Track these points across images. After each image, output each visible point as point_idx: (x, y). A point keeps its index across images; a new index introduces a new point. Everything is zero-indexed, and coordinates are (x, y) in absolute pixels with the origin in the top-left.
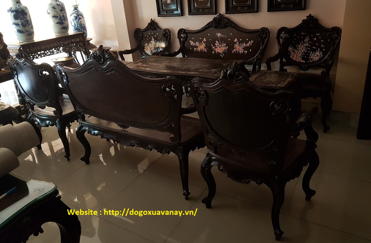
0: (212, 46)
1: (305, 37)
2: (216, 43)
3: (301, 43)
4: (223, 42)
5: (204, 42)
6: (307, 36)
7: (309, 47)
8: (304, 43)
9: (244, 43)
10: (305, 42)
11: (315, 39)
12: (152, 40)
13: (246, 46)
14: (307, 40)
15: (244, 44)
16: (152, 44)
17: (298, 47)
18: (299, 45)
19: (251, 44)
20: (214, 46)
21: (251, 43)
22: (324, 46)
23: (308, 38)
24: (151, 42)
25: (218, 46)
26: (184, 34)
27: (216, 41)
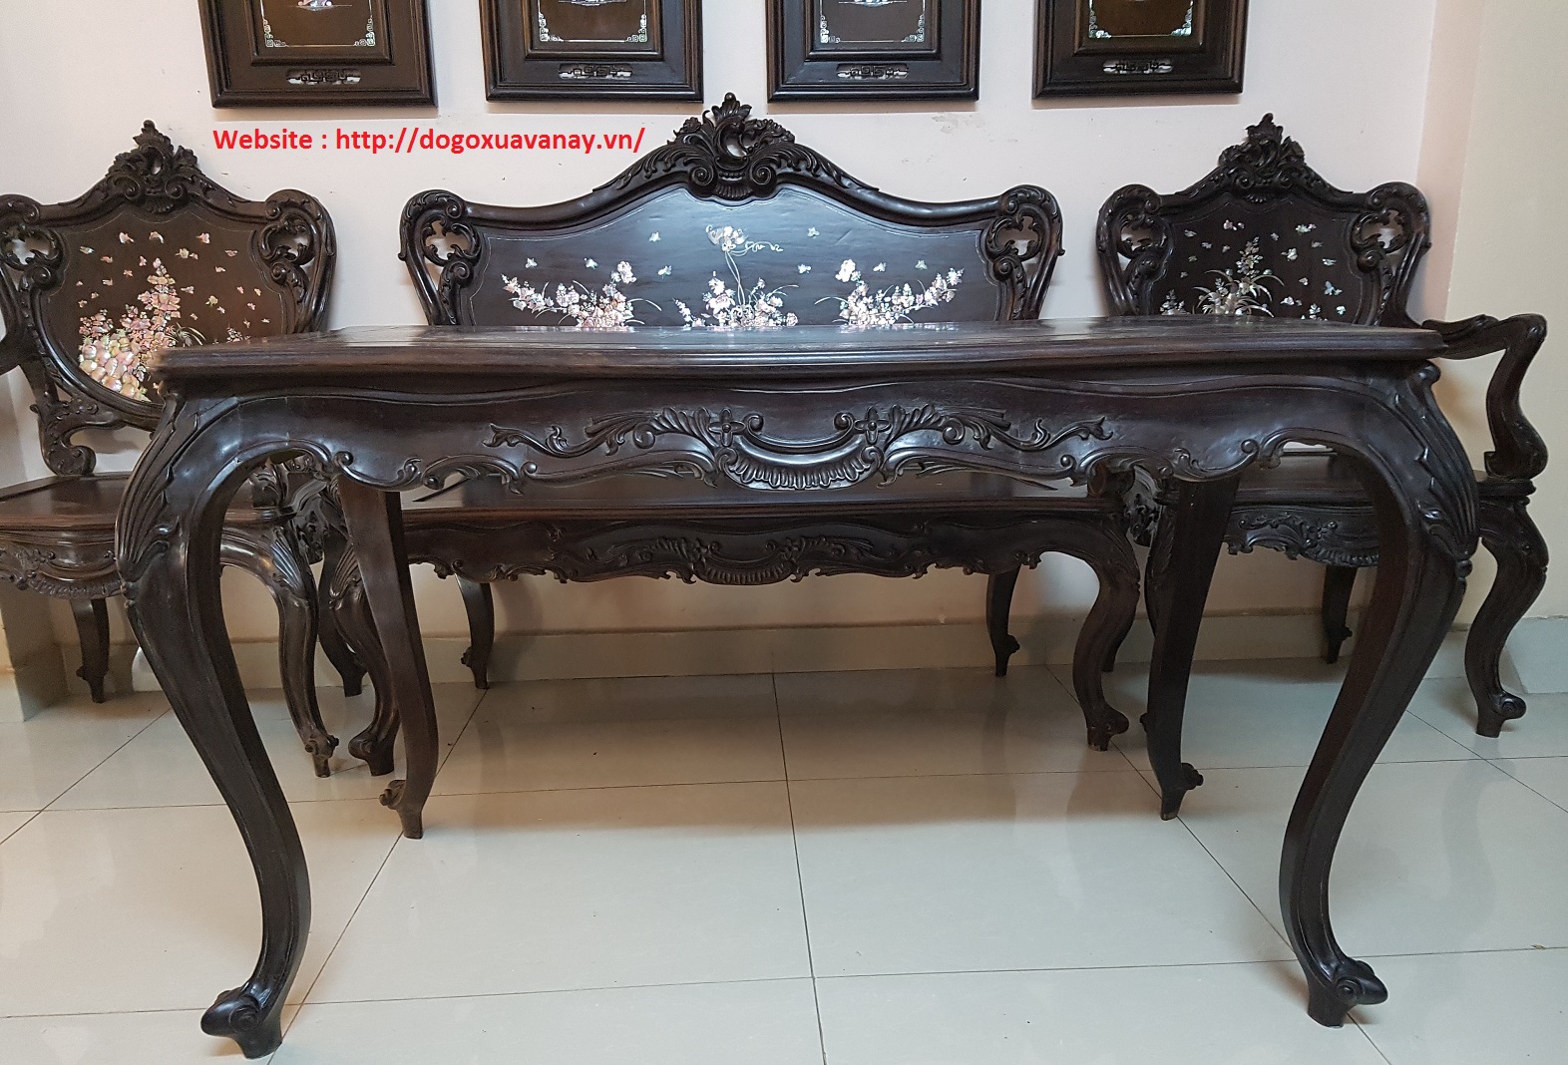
0: (686, 311)
1: (1239, 241)
2: (715, 296)
3: (1224, 279)
4: (761, 284)
5: (621, 287)
6: (1252, 240)
7: (1261, 299)
8: (1238, 276)
9: (902, 289)
10: (1243, 275)
11: (1292, 254)
12: (151, 288)
13: (915, 304)
14: (1250, 259)
15: (901, 293)
16: (150, 314)
17: (1207, 302)
18: (1214, 289)
19: (949, 297)
20: (696, 314)
21: (949, 286)
22: (1338, 291)
23: (1255, 250)
24: (141, 306)
25: (724, 310)
26: (457, 232)
27: (712, 283)
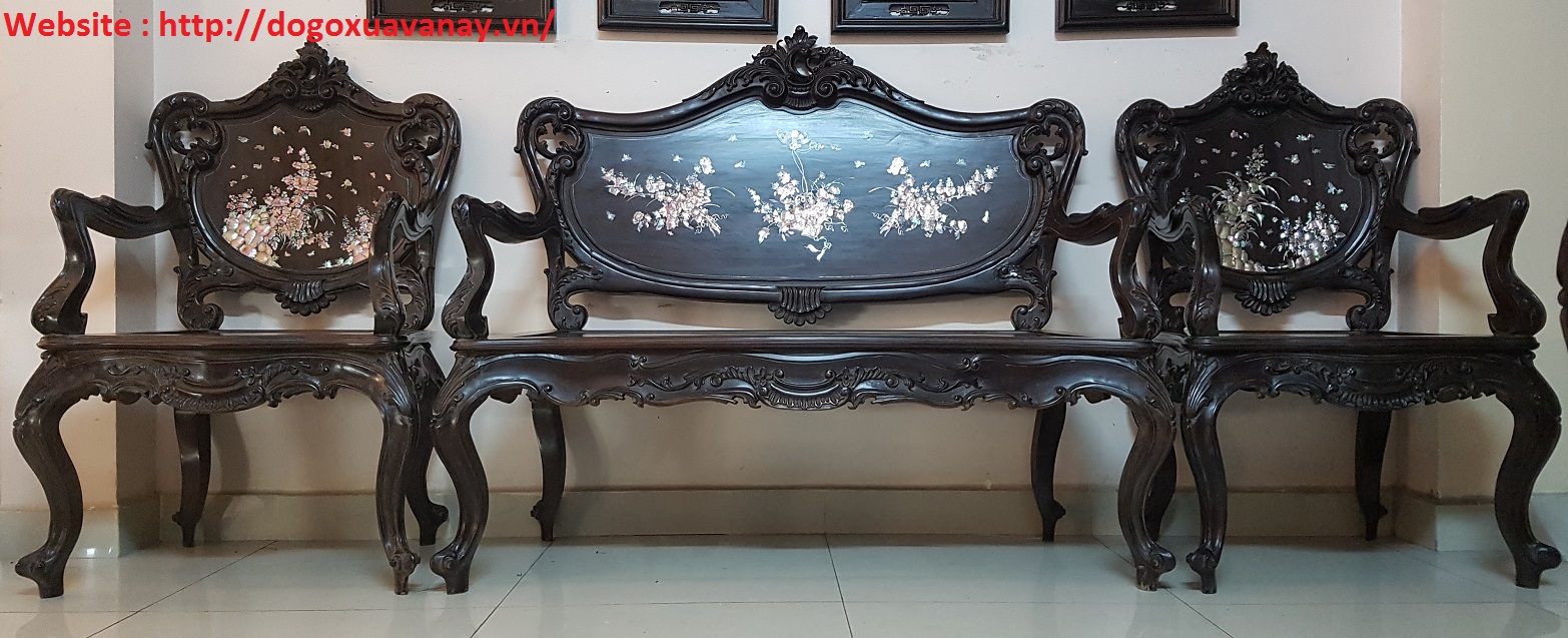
0: (756, 198)
1: (1246, 148)
2: (781, 185)
3: (1234, 180)
4: (822, 176)
5: (701, 177)
6: (1257, 147)
7: (1269, 197)
8: (1246, 178)
9: (944, 182)
10: (1251, 176)
11: (1295, 160)
13: (957, 193)
14: (1257, 162)
15: (944, 185)
16: (291, 194)
17: (1219, 198)
18: (1226, 188)
19: (986, 189)
20: (764, 200)
21: (987, 180)
22: (1340, 191)
23: (1260, 156)
25: (789, 197)
27: (780, 174)
